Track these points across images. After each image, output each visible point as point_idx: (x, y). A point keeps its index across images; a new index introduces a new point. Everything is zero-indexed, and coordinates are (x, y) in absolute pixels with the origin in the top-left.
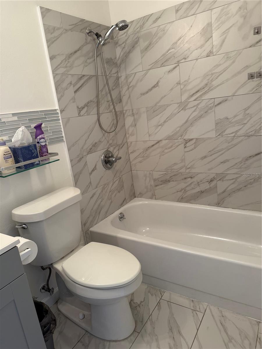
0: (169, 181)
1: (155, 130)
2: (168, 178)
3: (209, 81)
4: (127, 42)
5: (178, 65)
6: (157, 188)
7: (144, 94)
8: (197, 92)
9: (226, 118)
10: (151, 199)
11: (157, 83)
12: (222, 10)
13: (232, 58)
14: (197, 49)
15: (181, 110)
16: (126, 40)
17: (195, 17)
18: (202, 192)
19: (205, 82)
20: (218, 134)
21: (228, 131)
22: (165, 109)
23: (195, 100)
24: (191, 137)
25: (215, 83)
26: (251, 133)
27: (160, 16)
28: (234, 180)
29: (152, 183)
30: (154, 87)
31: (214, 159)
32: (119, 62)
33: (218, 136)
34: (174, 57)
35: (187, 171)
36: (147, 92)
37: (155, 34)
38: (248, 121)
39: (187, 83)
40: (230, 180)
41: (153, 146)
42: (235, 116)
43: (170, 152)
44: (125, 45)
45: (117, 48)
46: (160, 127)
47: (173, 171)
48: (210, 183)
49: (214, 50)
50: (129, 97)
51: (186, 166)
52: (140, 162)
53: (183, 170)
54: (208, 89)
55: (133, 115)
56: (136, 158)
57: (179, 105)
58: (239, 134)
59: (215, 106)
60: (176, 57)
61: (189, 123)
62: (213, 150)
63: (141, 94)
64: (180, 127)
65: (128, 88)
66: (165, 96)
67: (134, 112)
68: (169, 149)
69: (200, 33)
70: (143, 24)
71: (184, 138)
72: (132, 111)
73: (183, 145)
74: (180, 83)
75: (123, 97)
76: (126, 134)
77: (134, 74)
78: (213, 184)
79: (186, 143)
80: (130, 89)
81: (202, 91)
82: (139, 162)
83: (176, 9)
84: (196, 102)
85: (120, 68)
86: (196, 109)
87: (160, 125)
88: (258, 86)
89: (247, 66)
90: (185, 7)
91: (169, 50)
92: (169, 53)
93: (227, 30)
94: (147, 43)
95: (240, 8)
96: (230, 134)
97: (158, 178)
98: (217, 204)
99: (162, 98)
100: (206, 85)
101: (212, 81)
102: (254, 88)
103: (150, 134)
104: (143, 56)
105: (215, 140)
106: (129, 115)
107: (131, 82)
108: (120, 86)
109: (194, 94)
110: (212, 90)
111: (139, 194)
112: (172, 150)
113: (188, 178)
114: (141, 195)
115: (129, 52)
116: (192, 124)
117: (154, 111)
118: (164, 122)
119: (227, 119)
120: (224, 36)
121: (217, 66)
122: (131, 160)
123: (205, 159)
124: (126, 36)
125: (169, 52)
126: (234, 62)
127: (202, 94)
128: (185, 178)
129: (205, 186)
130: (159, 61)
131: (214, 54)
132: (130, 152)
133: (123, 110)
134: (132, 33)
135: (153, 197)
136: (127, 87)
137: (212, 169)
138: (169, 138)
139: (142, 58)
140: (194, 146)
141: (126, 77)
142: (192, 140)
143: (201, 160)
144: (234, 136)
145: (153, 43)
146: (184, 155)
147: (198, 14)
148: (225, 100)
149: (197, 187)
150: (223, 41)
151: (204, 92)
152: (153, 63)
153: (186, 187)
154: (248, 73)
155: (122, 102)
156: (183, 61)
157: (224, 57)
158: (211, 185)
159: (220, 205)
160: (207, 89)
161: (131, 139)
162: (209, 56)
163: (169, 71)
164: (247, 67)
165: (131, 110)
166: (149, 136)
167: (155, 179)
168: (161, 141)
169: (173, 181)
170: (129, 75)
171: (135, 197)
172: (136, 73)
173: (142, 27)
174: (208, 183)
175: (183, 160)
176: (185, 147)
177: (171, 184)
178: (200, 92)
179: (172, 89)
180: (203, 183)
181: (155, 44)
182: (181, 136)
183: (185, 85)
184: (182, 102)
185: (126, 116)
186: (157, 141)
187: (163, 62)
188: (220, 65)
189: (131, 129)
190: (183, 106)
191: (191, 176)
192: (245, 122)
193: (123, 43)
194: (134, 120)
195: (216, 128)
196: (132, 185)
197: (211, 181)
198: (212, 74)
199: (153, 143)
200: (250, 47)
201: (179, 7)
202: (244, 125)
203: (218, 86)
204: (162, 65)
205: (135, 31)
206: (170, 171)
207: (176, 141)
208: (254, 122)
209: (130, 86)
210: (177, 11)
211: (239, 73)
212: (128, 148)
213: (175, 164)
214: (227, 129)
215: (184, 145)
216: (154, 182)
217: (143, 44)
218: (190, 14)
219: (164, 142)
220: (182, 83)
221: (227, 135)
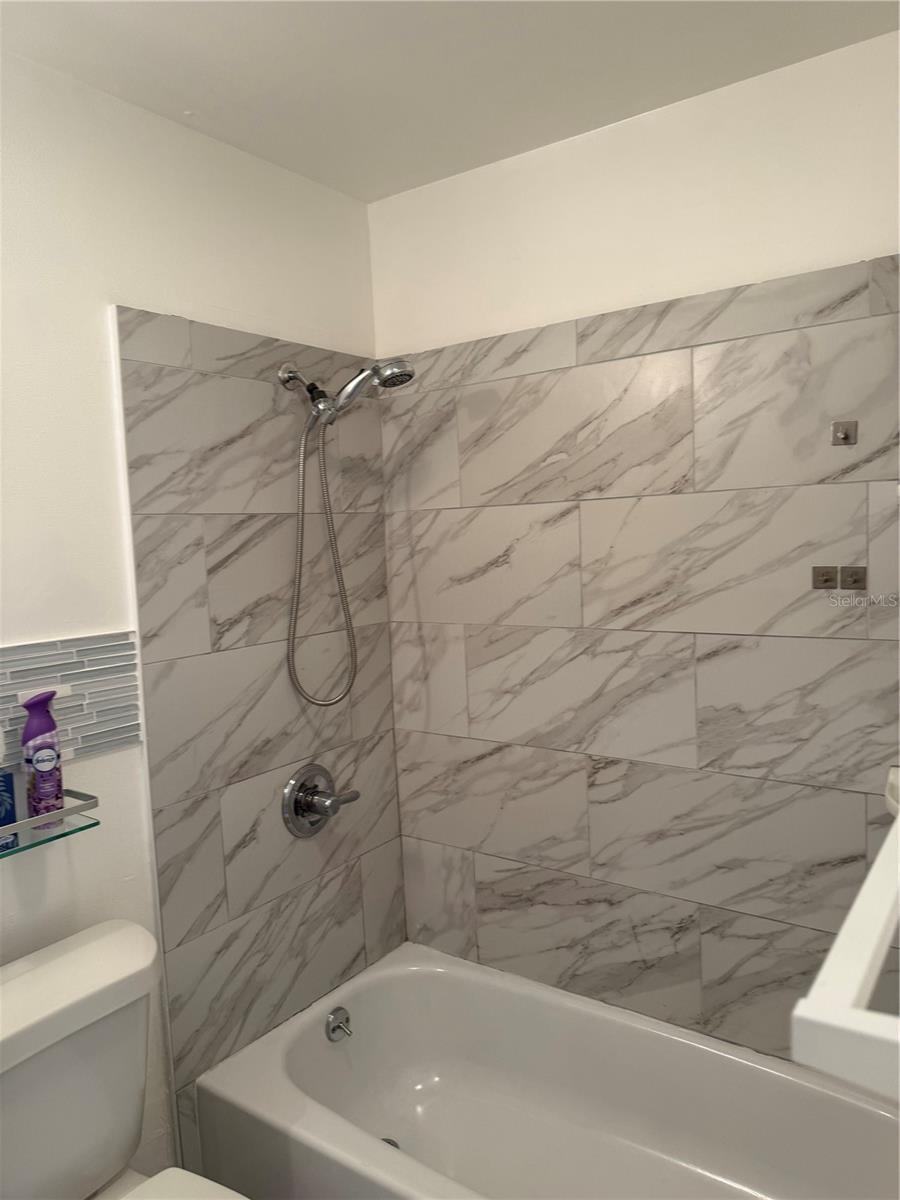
0: (529, 900)
1: (491, 704)
2: (529, 888)
3: (679, 572)
4: (419, 412)
5: (577, 507)
6: (487, 917)
7: (460, 581)
8: (634, 603)
9: (734, 709)
10: (461, 957)
11: (507, 553)
12: (729, 352)
13: (758, 508)
14: (639, 465)
15: (581, 654)
16: (416, 405)
17: (640, 363)
18: (646, 966)
19: (663, 574)
20: (708, 761)
21: (744, 756)
22: (527, 642)
23: (627, 629)
24: (611, 754)
25: (699, 582)
26: (824, 778)
27: (529, 345)
28: (762, 943)
29: (471, 896)
30: (494, 563)
31: (693, 850)
32: (388, 469)
33: (707, 766)
34: (565, 478)
35: (598, 874)
36: (471, 577)
37: (508, 397)
38: (814, 733)
39: (603, 566)
40: (749, 938)
41: (481, 758)
42: (768, 708)
43: (538, 790)
44: (411, 421)
45: (385, 422)
46: (508, 697)
47: (545, 864)
48: (677, 936)
49: (699, 476)
50: (413, 582)
51: (593, 854)
52: (434, 809)
53: (580, 869)
54: (675, 600)
55: (421, 641)
56: (418, 793)
57: (573, 634)
58: (781, 771)
59: (699, 660)
60: (572, 481)
61: (606, 704)
62: (688, 815)
63: (451, 579)
64: (576, 710)
65: (412, 555)
66: (529, 598)
67: (426, 632)
68: (535, 779)
69: (653, 414)
70: (474, 363)
71: (589, 752)
72: (420, 629)
73: (584, 774)
74: (579, 566)
75: (391, 581)
76: (392, 701)
77: (434, 513)
78: (687, 941)
79: (596, 771)
80: (418, 559)
81: (652, 603)
82: (428, 809)
83: (580, 330)
84: (632, 637)
85: (392, 487)
86: (630, 659)
87: (507, 692)
88: (849, 617)
89: (809, 544)
90: (608, 328)
91: (549, 454)
92: (548, 466)
93: (742, 417)
94: (478, 424)
95: (787, 355)
96: (749, 768)
97: (493, 883)
98: (698, 1023)
99: (519, 603)
100: (669, 583)
101: (688, 573)
102: (834, 622)
103: (472, 716)
104: (466, 462)
105: (697, 780)
106: (408, 641)
107: (421, 537)
108: (388, 542)
109: (624, 607)
110: (687, 603)
111: (421, 930)
112: (546, 786)
113: (600, 902)
114: (427, 935)
115: (423, 444)
116: (615, 709)
117: (491, 643)
118: (521, 684)
119: (740, 711)
120: (734, 434)
121: (709, 527)
122: (402, 797)
123: (660, 844)
124: (417, 392)
125: (549, 461)
126: (763, 523)
127: (653, 612)
128: (589, 902)
129: (657, 946)
130: (515, 484)
131: (698, 488)
132: (401, 765)
133: (389, 622)
134: (438, 384)
135: (469, 950)
136: (406, 551)
137: (684, 883)
138: (535, 741)
139: (461, 467)
140: (624, 786)
141: (409, 519)
142: (614, 762)
143: (645, 843)
144: (765, 778)
145: (499, 424)
146: (587, 812)
147: (648, 357)
148: (732, 645)
149: (628, 943)
150: (729, 452)
151: (661, 608)
152: (495, 489)
153: (593, 934)
154: (814, 568)
155: (386, 594)
156: (594, 495)
157: (730, 502)
158: (681, 947)
159: (710, 1027)
160: (672, 598)
161: (408, 722)
162: (679, 493)
163: (547, 522)
164: (810, 546)
165: (416, 626)
166: (471, 721)
167: (481, 883)
168: (508, 746)
169: (545, 903)
170: (416, 512)
171: (407, 940)
172: (439, 511)
173: (467, 372)
174: (668, 935)
175: (583, 832)
176: (592, 785)
177: (539, 914)
178: (644, 603)
179: (552, 580)
180: (651, 931)
181: (507, 430)
182: (580, 743)
183: (596, 575)
184: (586, 624)
185: (396, 641)
186: (493, 746)
187: (528, 488)
188: (717, 525)
189: (410, 689)
190: (588, 642)
191: (608, 897)
192: (805, 733)
193: (405, 413)
194: (425, 659)
195: (699, 735)
196: (400, 891)
197: (682, 928)
198: (690, 552)
199: (481, 749)
200: (822, 481)
201: (588, 327)
202: (799, 743)
203: (708, 594)
204: (525, 499)
205: (446, 381)
206: (536, 862)
207: (560, 756)
208: (837, 739)
209: (418, 548)
210: (582, 337)
211: (784, 561)
212: (395, 752)
213: (555, 840)
214: (737, 748)
215: (589, 777)
216: (477, 892)
217: (465, 425)
218: (623, 352)
219: (519, 754)
220: (588, 565)
221: (739, 767)
